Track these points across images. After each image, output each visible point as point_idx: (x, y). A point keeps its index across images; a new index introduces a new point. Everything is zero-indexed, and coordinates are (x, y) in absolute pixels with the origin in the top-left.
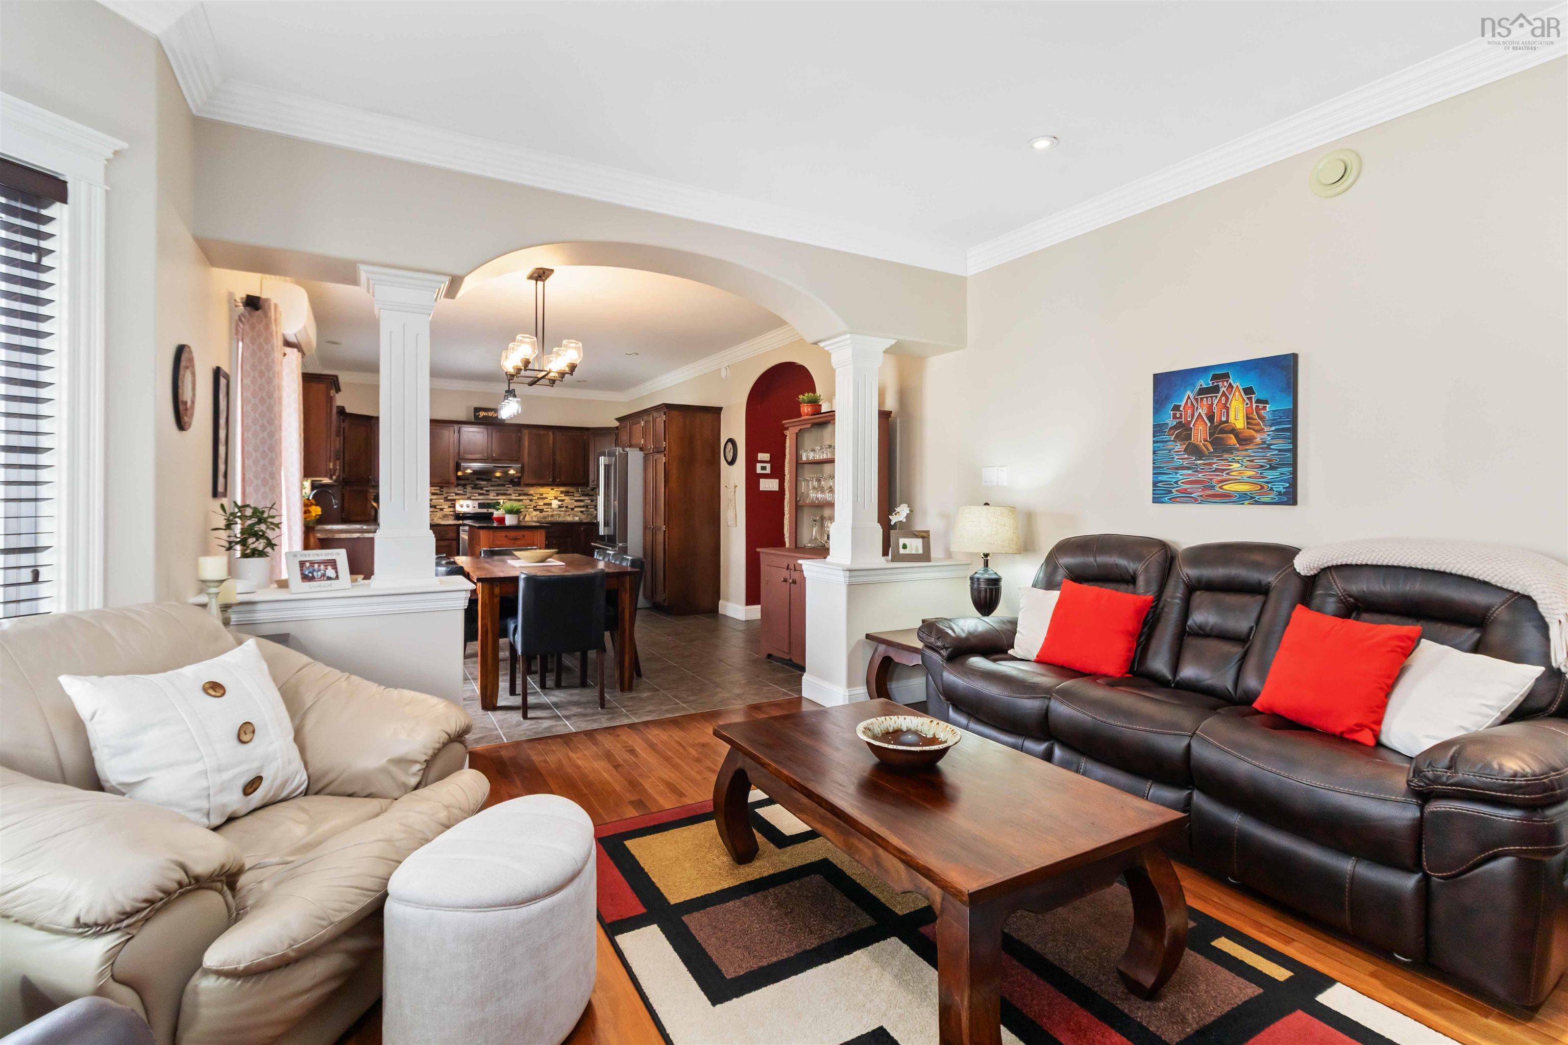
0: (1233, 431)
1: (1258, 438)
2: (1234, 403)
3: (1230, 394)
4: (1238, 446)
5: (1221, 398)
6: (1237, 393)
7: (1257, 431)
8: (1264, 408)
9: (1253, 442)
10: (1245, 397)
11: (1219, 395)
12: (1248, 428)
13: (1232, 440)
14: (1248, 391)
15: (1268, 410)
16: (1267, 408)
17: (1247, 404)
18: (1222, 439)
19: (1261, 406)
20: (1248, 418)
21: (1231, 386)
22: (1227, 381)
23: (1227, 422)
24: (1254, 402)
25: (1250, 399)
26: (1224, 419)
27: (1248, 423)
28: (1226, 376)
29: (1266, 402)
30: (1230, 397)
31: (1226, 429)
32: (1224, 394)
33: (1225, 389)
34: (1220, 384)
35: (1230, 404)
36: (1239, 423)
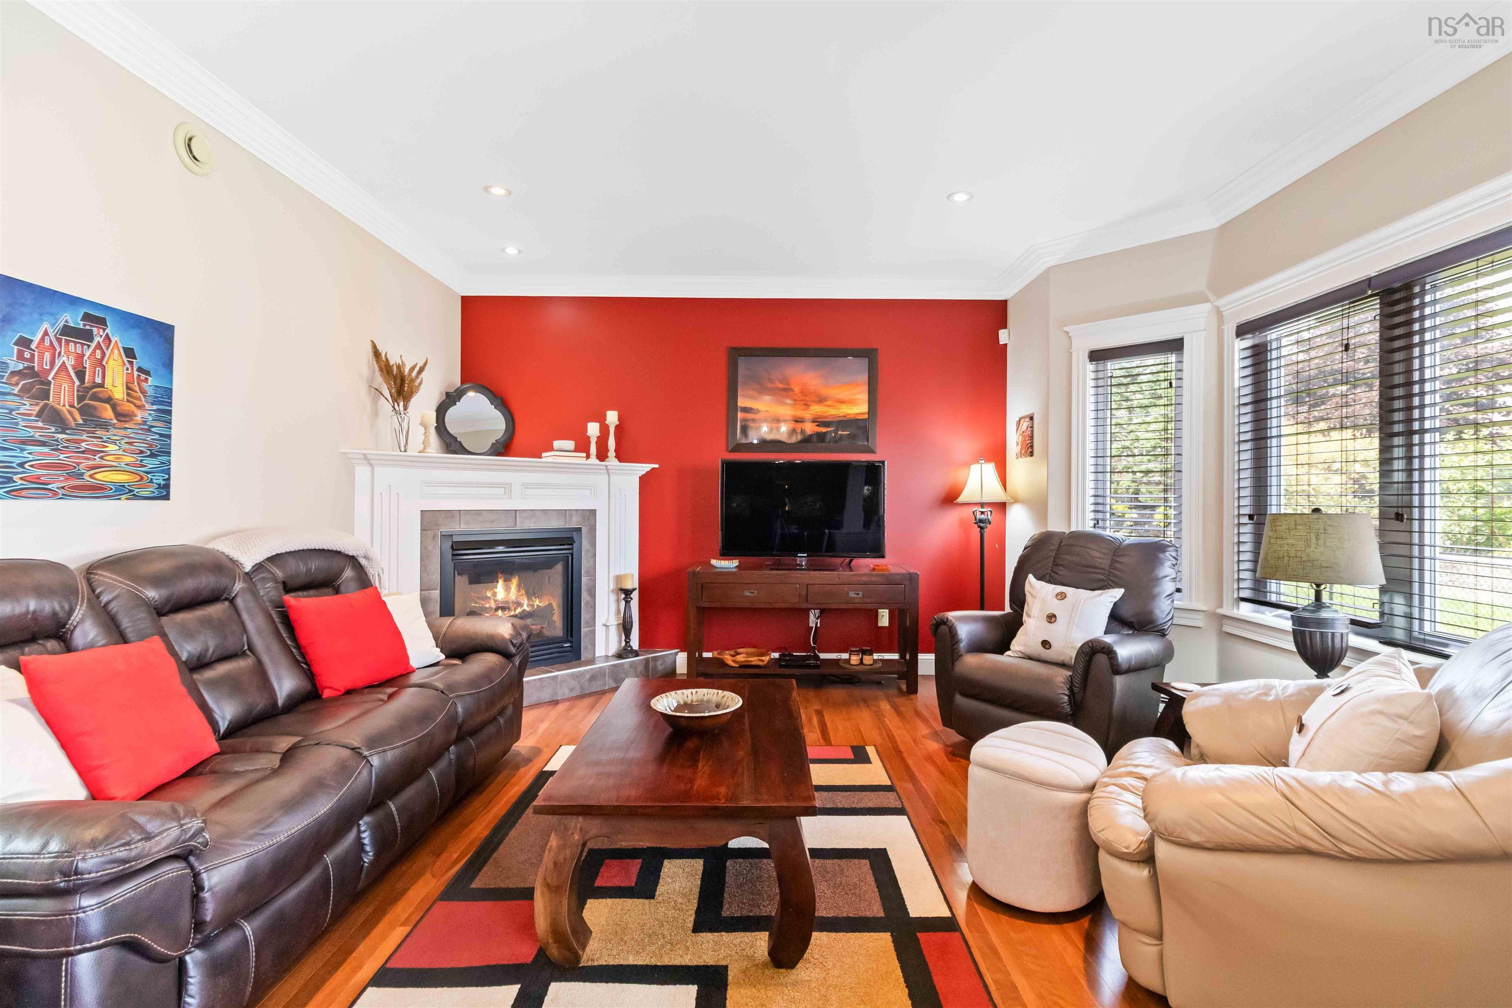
0: (109, 400)
1: (139, 416)
2: (111, 362)
3: (107, 348)
4: (115, 421)
5: (94, 350)
6: (116, 351)
7: (139, 407)
8: (146, 380)
9: (131, 420)
10: (125, 359)
11: (93, 345)
12: (127, 400)
13: (108, 413)
14: (130, 353)
15: (150, 383)
16: (149, 381)
17: (127, 369)
18: (94, 408)
19: (143, 376)
20: (128, 388)
21: (108, 338)
22: (104, 330)
23: (102, 385)
24: (135, 369)
25: (131, 363)
26: (98, 380)
27: (128, 394)
28: (101, 322)
29: (148, 373)
30: (108, 353)
31: (101, 395)
32: (99, 346)
33: (101, 340)
34: (95, 330)
35: (107, 363)
36: (119, 393)
